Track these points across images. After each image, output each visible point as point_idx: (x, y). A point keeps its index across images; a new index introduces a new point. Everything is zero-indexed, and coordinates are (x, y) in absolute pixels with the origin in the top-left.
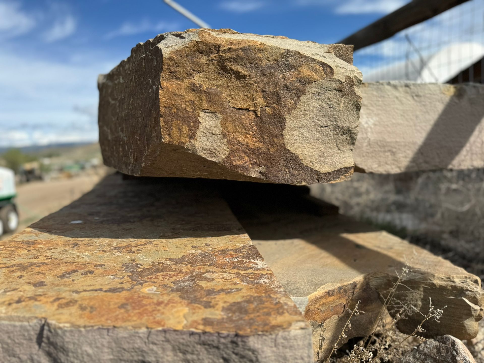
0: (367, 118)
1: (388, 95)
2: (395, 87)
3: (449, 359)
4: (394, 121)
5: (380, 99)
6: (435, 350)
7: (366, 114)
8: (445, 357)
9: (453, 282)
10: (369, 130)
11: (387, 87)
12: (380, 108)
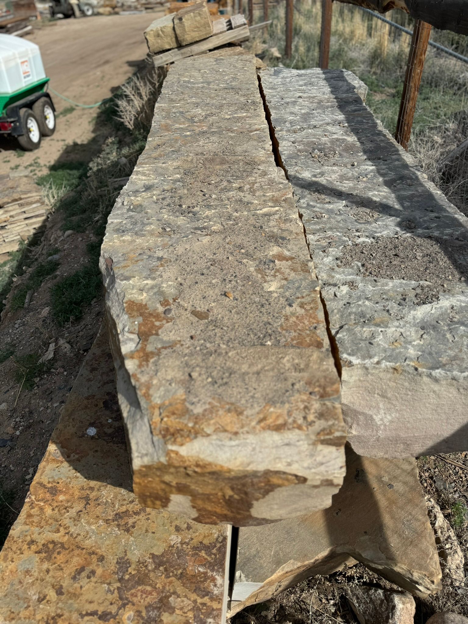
0: (385, 413)
1: (423, 389)
2: (436, 380)
3: (384, 616)
4: (420, 417)
5: (410, 393)
6: (379, 602)
7: (384, 410)
8: (383, 612)
9: (412, 575)
10: (382, 427)
11: (425, 379)
12: (406, 403)
